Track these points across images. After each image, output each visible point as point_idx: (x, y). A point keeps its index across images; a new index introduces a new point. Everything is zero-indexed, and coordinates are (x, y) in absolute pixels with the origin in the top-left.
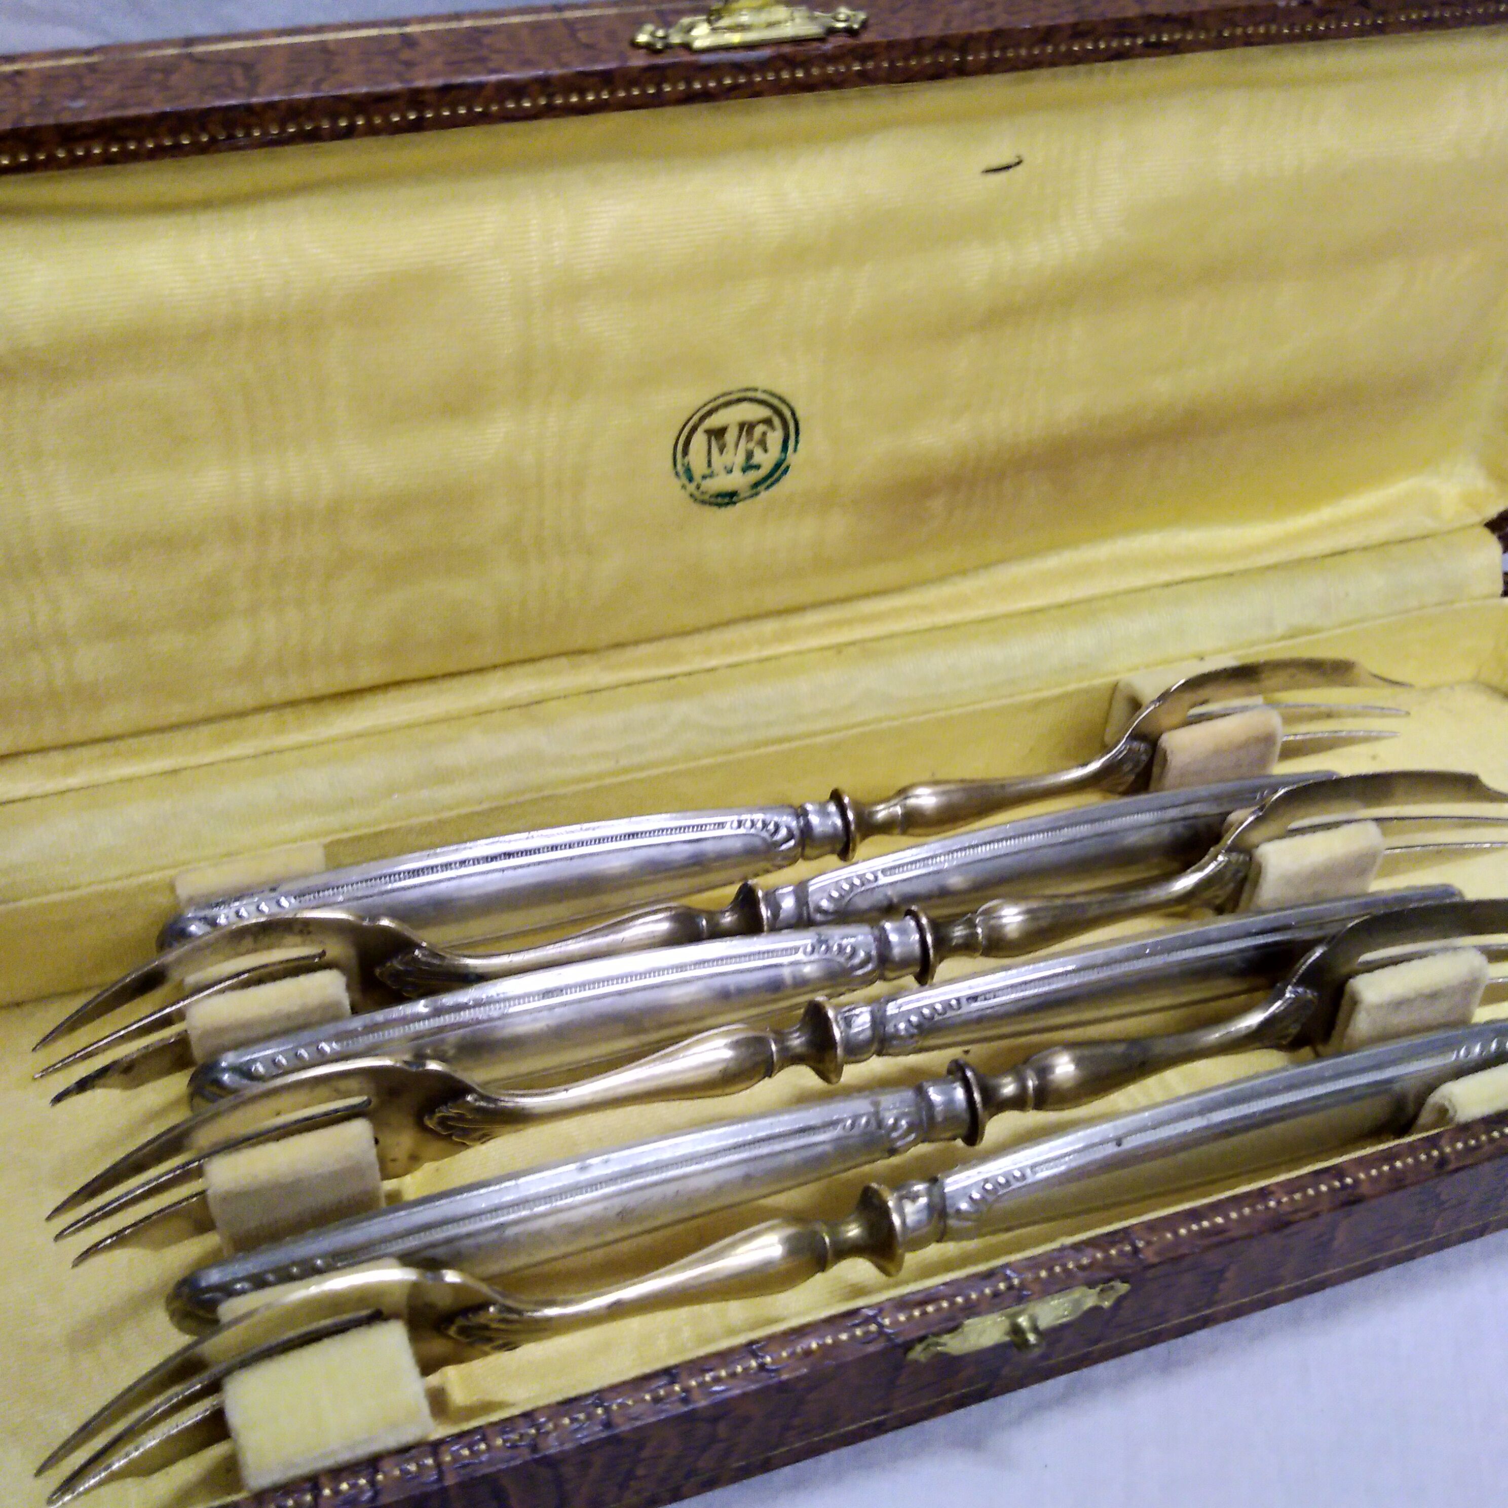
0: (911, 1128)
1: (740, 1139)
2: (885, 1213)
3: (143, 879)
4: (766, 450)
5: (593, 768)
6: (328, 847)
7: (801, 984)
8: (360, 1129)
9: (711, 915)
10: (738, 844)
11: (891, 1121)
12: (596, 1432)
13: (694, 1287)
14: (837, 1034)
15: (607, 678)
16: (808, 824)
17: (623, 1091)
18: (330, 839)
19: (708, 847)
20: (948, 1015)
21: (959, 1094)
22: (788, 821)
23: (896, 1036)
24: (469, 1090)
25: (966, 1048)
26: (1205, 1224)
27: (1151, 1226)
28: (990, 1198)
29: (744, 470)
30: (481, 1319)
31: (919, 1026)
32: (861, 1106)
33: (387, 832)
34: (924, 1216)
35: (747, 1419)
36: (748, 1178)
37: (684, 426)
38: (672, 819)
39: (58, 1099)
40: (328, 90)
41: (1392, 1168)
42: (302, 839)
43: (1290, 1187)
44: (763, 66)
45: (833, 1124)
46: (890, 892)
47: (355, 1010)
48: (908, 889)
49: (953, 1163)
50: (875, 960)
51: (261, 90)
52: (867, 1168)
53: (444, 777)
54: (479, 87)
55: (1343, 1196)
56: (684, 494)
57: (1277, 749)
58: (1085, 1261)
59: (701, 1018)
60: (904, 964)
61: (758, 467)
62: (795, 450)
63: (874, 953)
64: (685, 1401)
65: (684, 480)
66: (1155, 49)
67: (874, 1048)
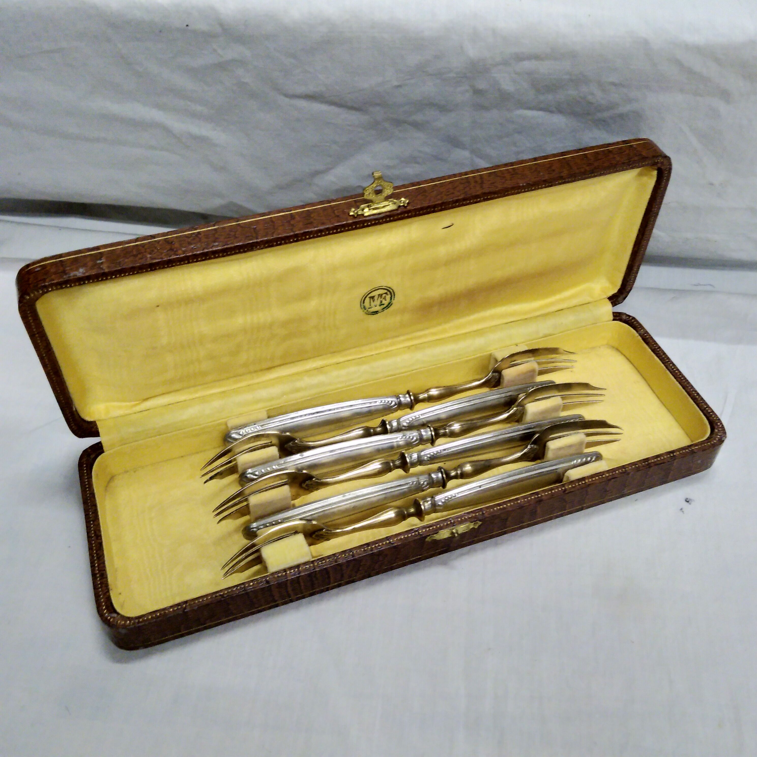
0: (428, 484)
1: (384, 488)
2: (420, 505)
3: (218, 422)
4: (386, 300)
5: (339, 386)
6: (268, 411)
7: (399, 447)
8: (286, 488)
9: (374, 428)
10: (381, 407)
11: (422, 483)
12: (351, 558)
13: (372, 524)
14: (408, 460)
15: (341, 359)
16: (400, 400)
17: (352, 477)
18: (268, 408)
19: (373, 408)
20: (438, 455)
21: (440, 475)
22: (394, 399)
23: (424, 460)
24: (314, 477)
25: (445, 462)
26: (501, 507)
27: (487, 508)
28: (447, 501)
29: (380, 305)
30: (321, 533)
31: (430, 458)
32: (415, 479)
33: (283, 406)
34: (430, 506)
35: (386, 555)
36: (385, 498)
37: (363, 297)
38: (362, 401)
39: (205, 482)
40: (275, 236)
41: (552, 492)
42: (260, 409)
43: (524, 497)
44: (382, 218)
45: (407, 484)
46: (423, 420)
47: (280, 457)
48: (428, 419)
49: (437, 493)
50: (419, 440)
51: (259, 237)
52: (417, 495)
53: (298, 390)
54: (312, 232)
55: (537, 499)
56: (363, 313)
57: (537, 373)
58: (470, 516)
59: (372, 456)
60: (426, 441)
61: (383, 304)
62: (394, 299)
63: (418, 438)
64: (372, 550)
65: (363, 310)
66: (485, 200)
67: (418, 464)
